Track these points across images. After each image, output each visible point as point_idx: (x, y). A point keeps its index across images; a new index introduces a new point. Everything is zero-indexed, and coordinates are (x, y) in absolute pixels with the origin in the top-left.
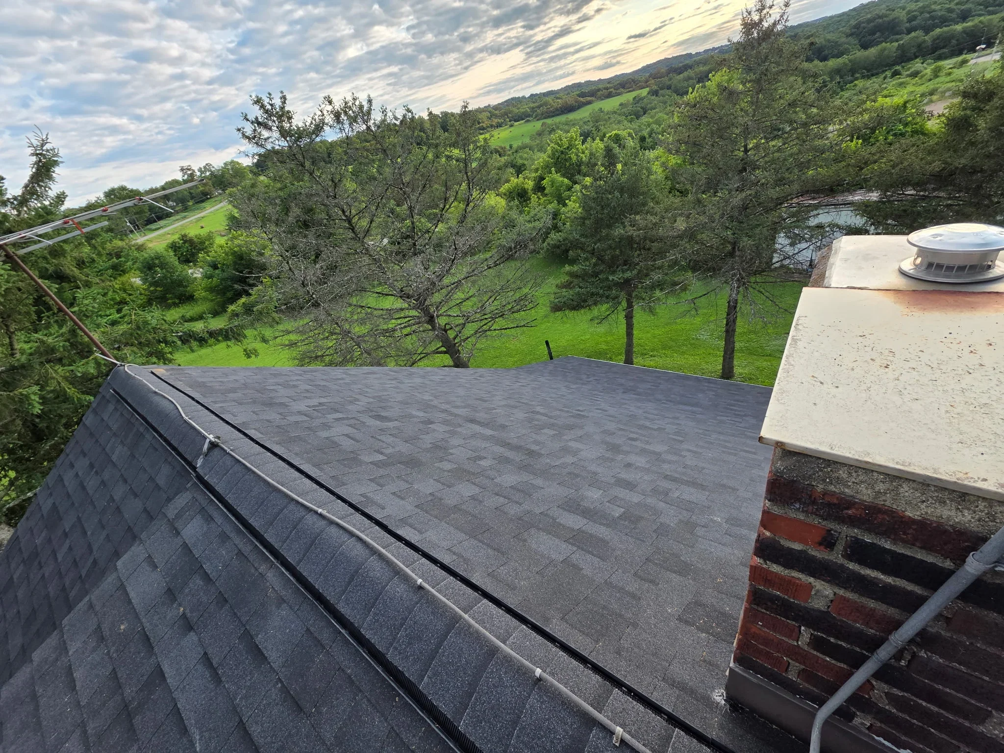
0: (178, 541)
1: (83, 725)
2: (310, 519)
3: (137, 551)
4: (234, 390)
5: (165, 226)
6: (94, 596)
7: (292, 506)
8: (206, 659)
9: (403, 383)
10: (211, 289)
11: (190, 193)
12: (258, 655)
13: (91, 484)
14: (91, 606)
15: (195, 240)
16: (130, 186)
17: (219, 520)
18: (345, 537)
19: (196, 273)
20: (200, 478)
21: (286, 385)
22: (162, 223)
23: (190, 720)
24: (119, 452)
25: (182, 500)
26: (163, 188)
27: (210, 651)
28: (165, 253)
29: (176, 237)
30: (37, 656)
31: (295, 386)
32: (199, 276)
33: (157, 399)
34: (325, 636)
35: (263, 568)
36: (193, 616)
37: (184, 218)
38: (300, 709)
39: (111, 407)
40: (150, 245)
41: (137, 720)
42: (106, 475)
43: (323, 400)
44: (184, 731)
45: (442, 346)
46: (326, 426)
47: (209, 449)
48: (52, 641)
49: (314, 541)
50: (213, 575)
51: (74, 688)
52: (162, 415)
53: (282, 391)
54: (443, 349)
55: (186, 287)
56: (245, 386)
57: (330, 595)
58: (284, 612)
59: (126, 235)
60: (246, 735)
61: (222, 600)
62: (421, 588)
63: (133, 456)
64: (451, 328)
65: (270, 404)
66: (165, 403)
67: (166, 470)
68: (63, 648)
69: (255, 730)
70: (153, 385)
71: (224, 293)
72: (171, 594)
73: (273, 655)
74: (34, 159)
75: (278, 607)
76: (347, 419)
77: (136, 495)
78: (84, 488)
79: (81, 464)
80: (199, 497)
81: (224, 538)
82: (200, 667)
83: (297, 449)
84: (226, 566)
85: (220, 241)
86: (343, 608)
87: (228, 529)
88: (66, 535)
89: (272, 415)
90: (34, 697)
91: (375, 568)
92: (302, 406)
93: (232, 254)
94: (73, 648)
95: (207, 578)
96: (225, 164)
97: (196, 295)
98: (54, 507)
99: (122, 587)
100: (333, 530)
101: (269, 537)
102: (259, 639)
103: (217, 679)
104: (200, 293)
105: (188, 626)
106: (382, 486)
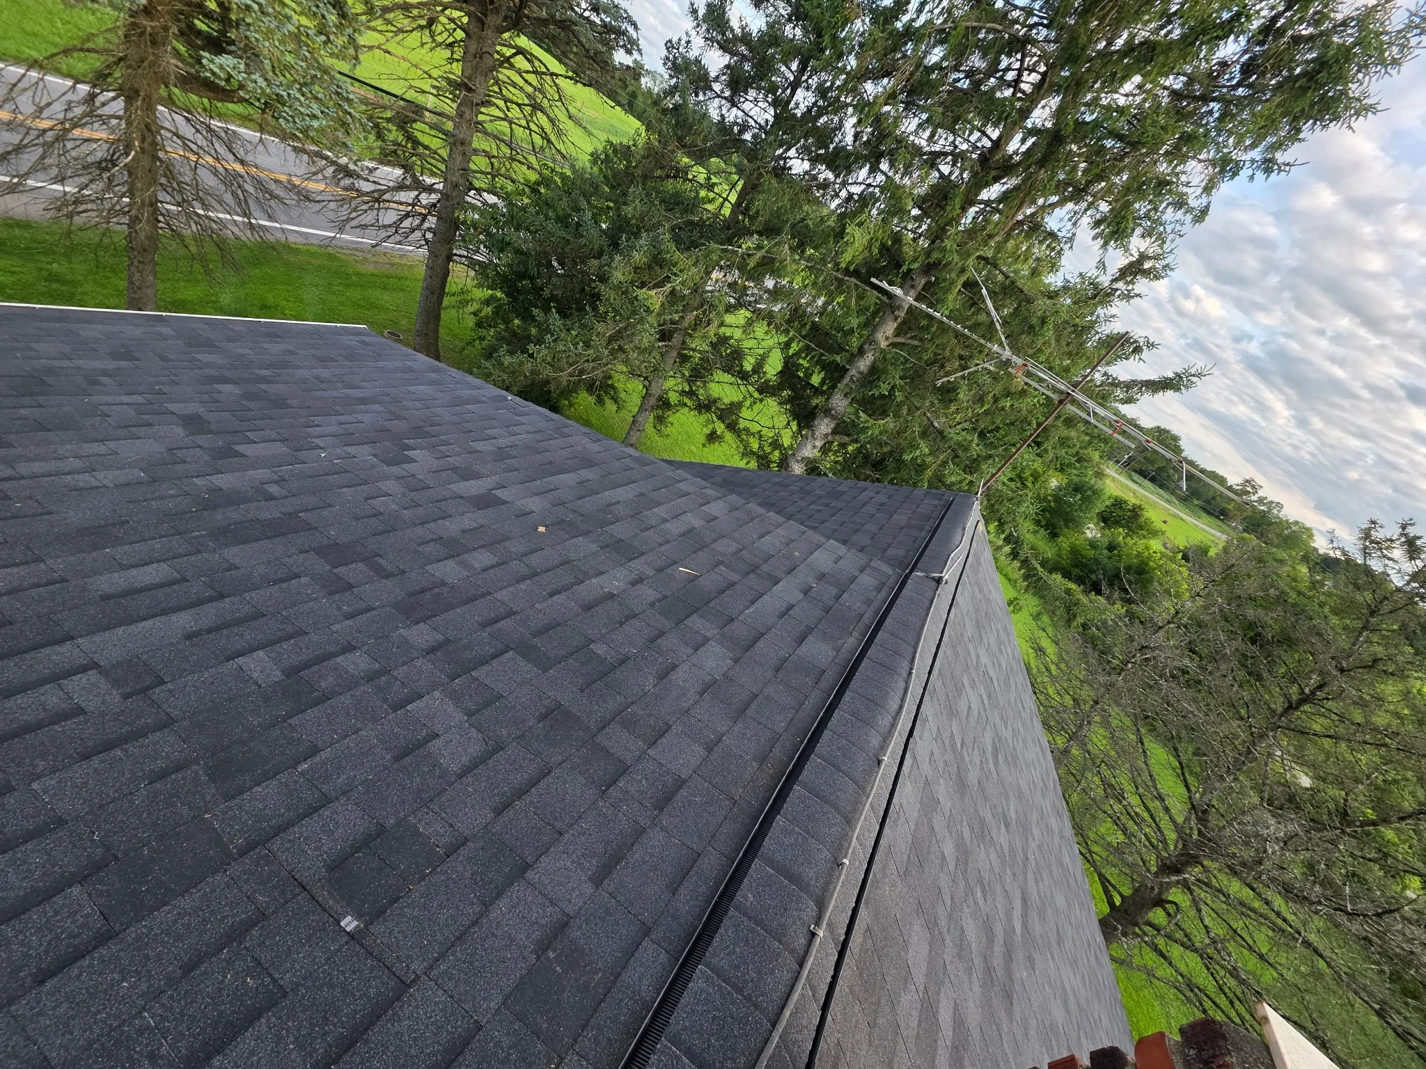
0: (857, 573)
1: (744, 548)
2: (905, 665)
3: (842, 550)
4: (981, 591)
5: (1144, 488)
6: (810, 533)
7: (910, 649)
8: (791, 607)
9: (1044, 797)
10: (1075, 551)
11: (1214, 498)
12: (801, 640)
13: (870, 509)
14: (804, 533)
15: (1142, 519)
16: (1183, 444)
17: (881, 597)
18: (900, 694)
19: (1092, 531)
20: (907, 577)
21: (999, 642)
22: (1147, 483)
23: (758, 605)
24: (901, 518)
25: (887, 569)
26: (1203, 471)
27: (796, 608)
28: (1105, 497)
29: (1132, 500)
30: (771, 514)
31: (1001, 651)
32: (1089, 534)
33: (960, 531)
34: (824, 684)
35: (855, 634)
36: (813, 593)
37: (1168, 501)
38: (777, 670)
39: (936, 502)
40: (1108, 481)
41: (752, 576)
42: (879, 515)
43: (995, 680)
44: (752, 602)
45: (1121, 895)
46: (973, 685)
47: (933, 578)
48: (781, 519)
49: (889, 669)
50: (841, 601)
51: (760, 538)
52: (947, 539)
53: (992, 638)
54: (1118, 901)
55: (1068, 527)
56: (988, 601)
57: (854, 684)
58: (831, 653)
59: (1110, 459)
60: (757, 639)
61: (827, 610)
62: (879, 762)
63: (902, 528)
64: (1169, 914)
65: (978, 626)
66: (959, 538)
67: (901, 552)
68: (779, 525)
69: (761, 644)
70: (970, 525)
71: (1076, 566)
72: (822, 577)
73: (803, 649)
74: (1171, 375)
75: (834, 649)
76: (985, 710)
77: (872, 539)
78: (864, 505)
79: (882, 498)
80: (892, 580)
81: (868, 603)
82: (785, 604)
83: (949, 653)
84: (849, 607)
85: (1156, 545)
86: (848, 696)
87: (876, 604)
88: (827, 505)
89: (970, 630)
90: (752, 520)
91: (885, 721)
92: (984, 659)
93: (1142, 562)
94: (780, 531)
95: (838, 597)
96: (1297, 523)
97: (1060, 539)
98: (844, 492)
99: (819, 547)
100: (902, 684)
101: (881, 636)
102: (810, 638)
103: (782, 616)
104: (1064, 542)
105: (807, 591)
106: (935, 740)
